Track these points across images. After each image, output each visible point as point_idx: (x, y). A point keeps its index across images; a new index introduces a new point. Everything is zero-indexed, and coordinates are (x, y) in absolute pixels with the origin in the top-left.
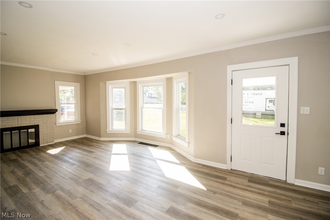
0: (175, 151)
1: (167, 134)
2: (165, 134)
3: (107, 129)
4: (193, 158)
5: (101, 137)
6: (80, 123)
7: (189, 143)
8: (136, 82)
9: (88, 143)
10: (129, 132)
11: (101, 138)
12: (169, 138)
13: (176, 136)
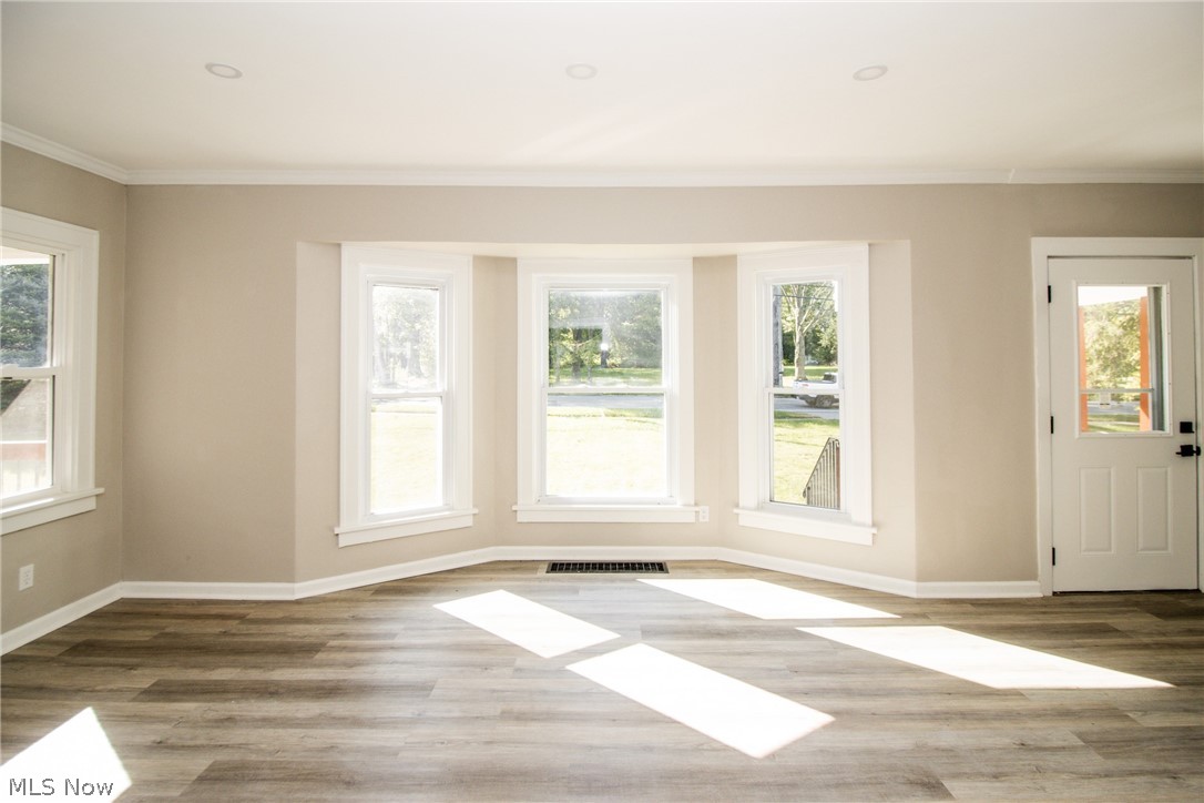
0: (770, 573)
1: (696, 504)
2: (689, 505)
3: (338, 524)
4: (913, 584)
5: (292, 580)
6: (91, 505)
7: (874, 525)
8: (514, 260)
9: (225, 633)
10: (469, 522)
11: (297, 585)
12: (707, 520)
13: (760, 508)
